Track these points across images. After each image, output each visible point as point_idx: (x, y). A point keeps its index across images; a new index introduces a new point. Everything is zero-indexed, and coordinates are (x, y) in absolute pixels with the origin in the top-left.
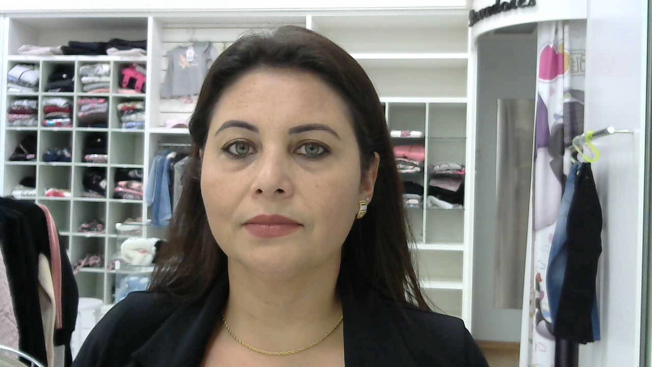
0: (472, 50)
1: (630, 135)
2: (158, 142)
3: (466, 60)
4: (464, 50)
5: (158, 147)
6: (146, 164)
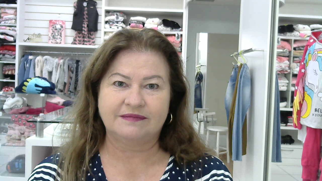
0: (186, 8)
1: (262, 52)
2: (23, 50)
3: (182, 13)
4: (182, 8)
5: (23, 52)
6: (17, 62)
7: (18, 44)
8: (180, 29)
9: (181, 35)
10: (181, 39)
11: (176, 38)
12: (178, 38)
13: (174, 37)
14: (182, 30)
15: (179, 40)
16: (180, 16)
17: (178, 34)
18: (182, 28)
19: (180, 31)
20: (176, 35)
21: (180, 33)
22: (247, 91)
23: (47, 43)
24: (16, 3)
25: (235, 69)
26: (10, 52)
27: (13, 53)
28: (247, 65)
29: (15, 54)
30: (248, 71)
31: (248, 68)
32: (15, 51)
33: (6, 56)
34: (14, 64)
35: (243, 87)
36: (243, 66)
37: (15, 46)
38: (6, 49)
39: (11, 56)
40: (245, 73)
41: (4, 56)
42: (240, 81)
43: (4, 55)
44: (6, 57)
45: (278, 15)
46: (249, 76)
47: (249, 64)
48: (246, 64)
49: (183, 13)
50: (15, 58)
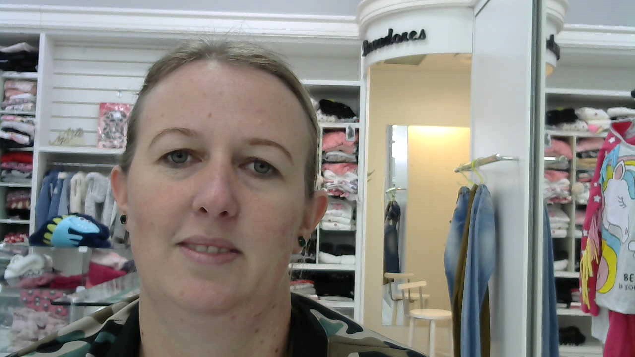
0: (365, 77)
1: (515, 162)
4: (358, 78)
5: (48, 166)
6: (34, 184)
7: (37, 149)
8: (355, 118)
9: (357, 131)
10: (356, 139)
11: (347, 136)
12: (350, 135)
13: (342, 134)
14: (358, 121)
15: (353, 139)
16: (354, 93)
17: (350, 128)
18: (358, 115)
19: (355, 122)
20: (347, 131)
21: (354, 126)
22: (488, 240)
23: (95, 146)
24: (35, 71)
25: (464, 196)
26: (22, 165)
27: (28, 167)
28: (487, 188)
29: (31, 170)
30: (489, 200)
31: (489, 193)
32: (30, 162)
33: (14, 172)
34: (29, 190)
35: (480, 230)
36: (478, 190)
37: (31, 153)
38: (14, 160)
39: (24, 172)
40: (483, 202)
41: (10, 174)
42: (474, 219)
43: (9, 170)
44: (13, 176)
45: (544, 90)
46: (491, 209)
47: (490, 187)
48: (484, 186)
49: (359, 87)
50: (30, 177)
